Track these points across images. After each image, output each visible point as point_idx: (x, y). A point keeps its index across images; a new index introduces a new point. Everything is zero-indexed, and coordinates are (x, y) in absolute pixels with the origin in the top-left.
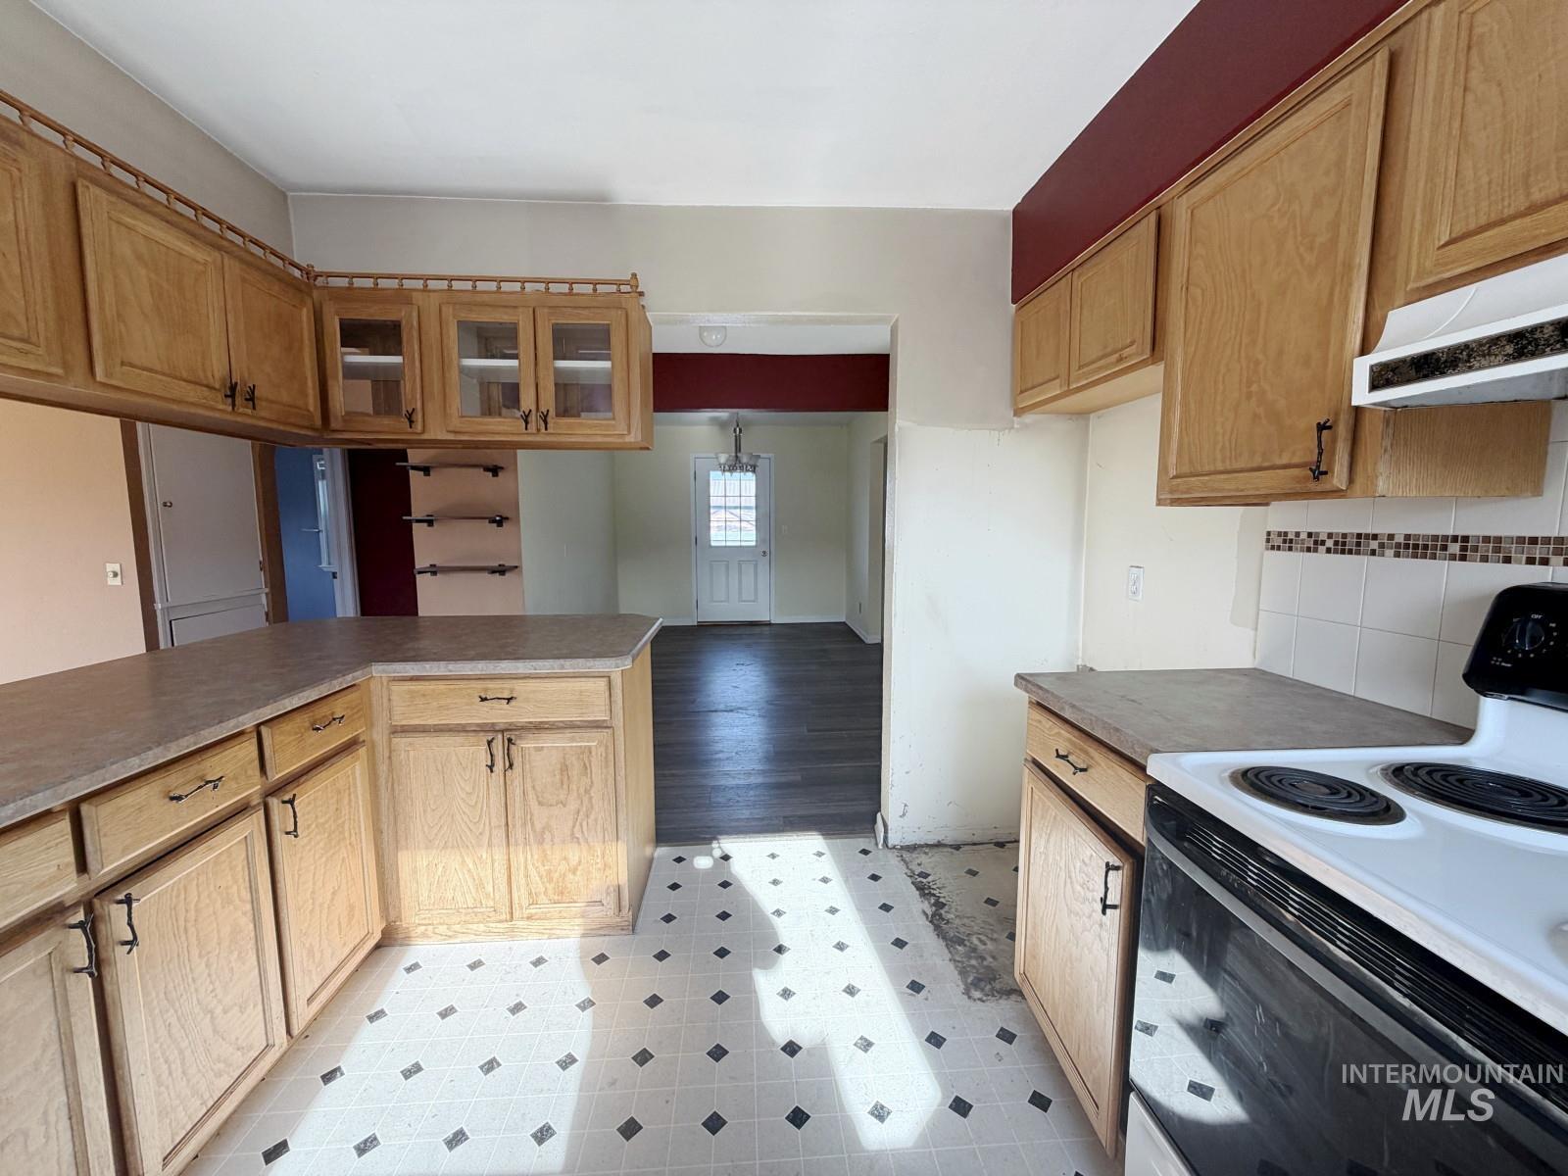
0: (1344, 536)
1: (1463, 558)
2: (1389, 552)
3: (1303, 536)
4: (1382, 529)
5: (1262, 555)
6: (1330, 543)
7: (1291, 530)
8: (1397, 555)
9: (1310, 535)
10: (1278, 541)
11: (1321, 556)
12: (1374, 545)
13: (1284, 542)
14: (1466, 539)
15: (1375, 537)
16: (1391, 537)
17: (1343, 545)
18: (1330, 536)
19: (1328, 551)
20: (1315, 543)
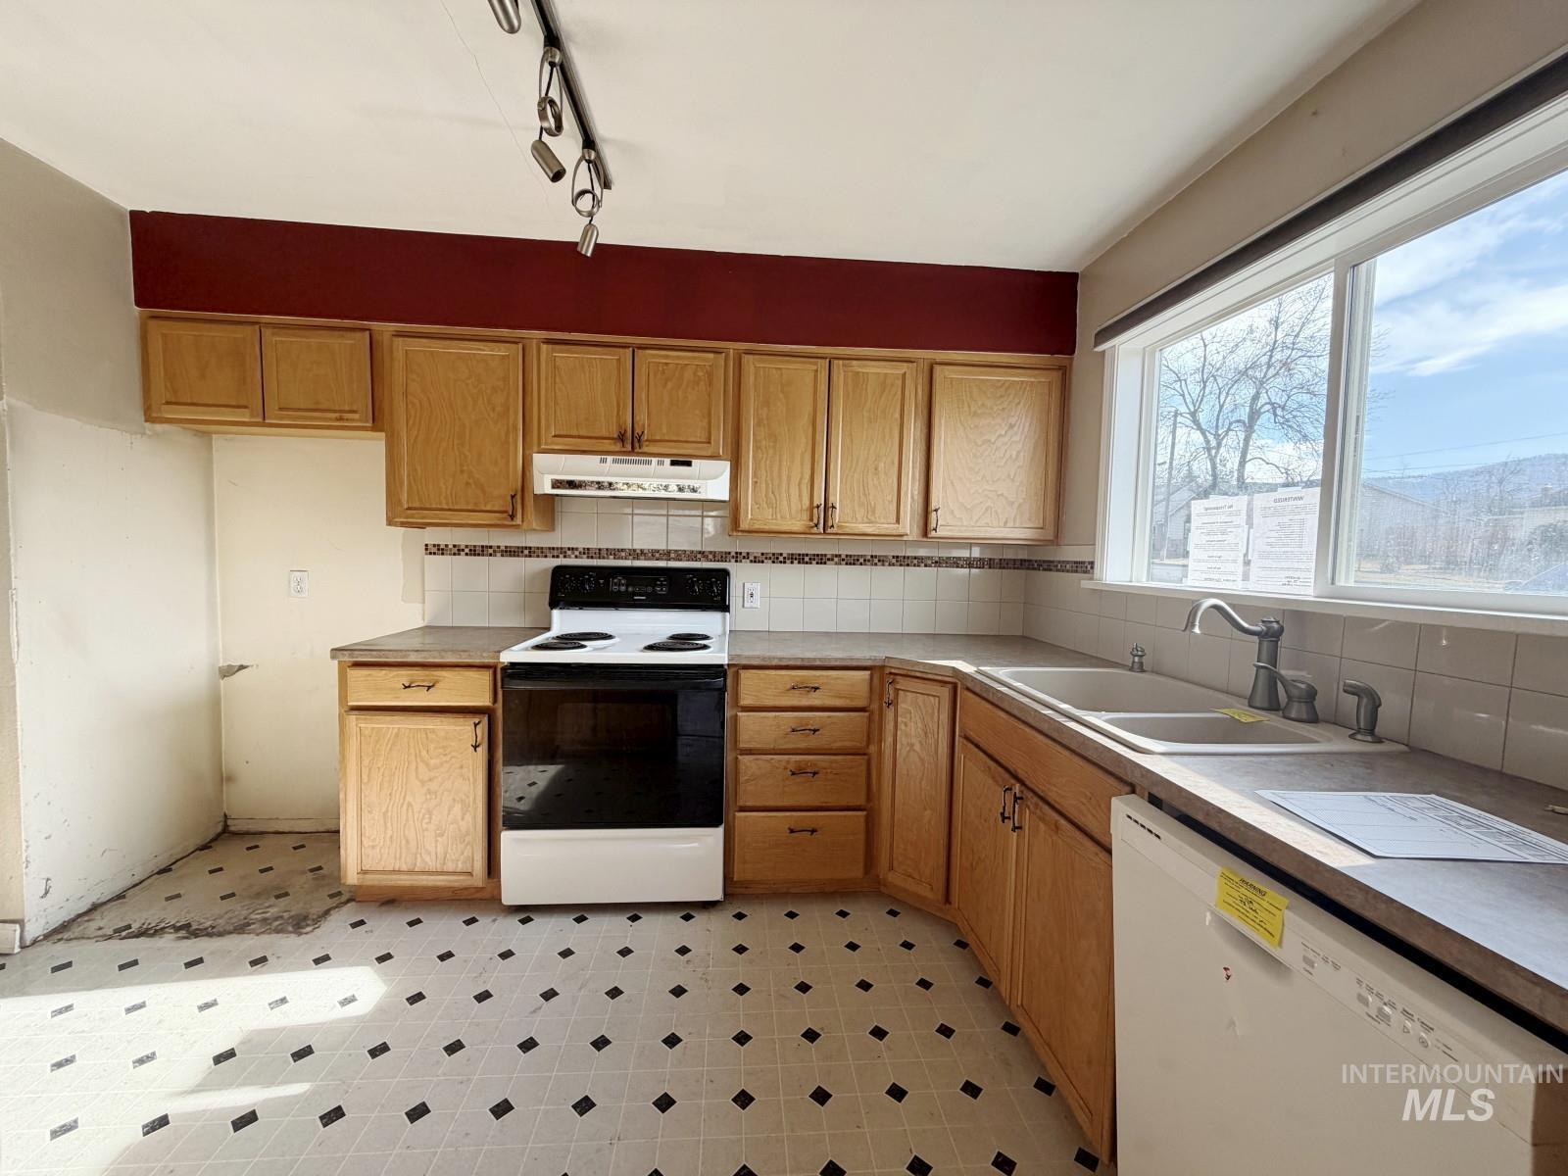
0: (475, 546)
1: (530, 556)
2: (499, 554)
3: (450, 547)
4: (494, 543)
5: (423, 558)
6: (467, 550)
7: (442, 543)
8: (502, 556)
9: (454, 546)
10: (434, 550)
11: (462, 558)
12: (491, 551)
13: (440, 550)
14: (530, 548)
15: (491, 547)
16: (499, 547)
17: (474, 551)
18: (467, 546)
19: (467, 554)
20: (458, 550)
